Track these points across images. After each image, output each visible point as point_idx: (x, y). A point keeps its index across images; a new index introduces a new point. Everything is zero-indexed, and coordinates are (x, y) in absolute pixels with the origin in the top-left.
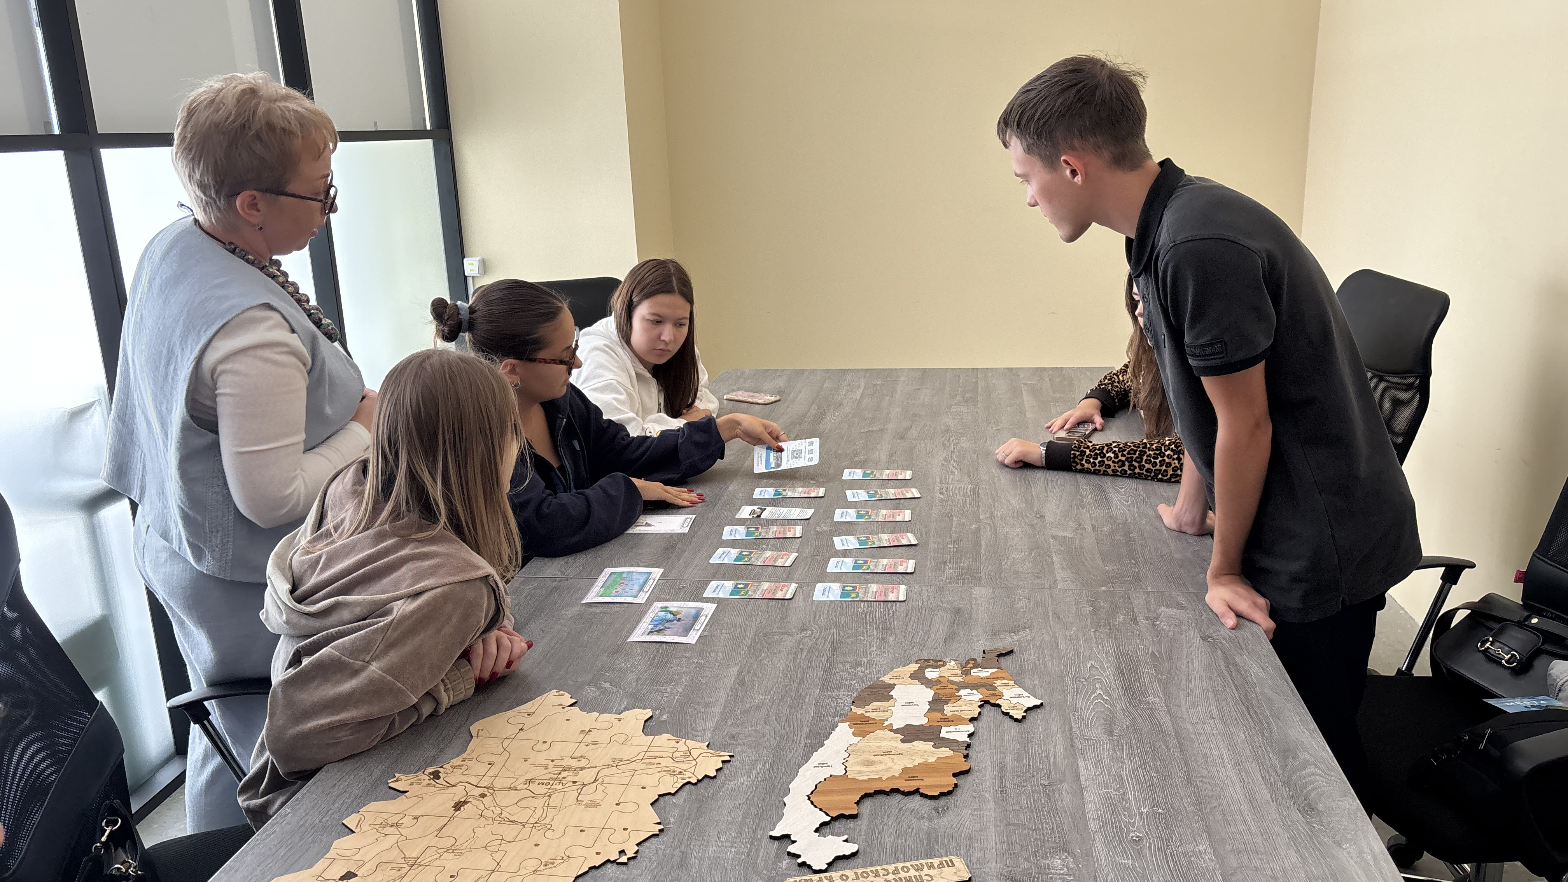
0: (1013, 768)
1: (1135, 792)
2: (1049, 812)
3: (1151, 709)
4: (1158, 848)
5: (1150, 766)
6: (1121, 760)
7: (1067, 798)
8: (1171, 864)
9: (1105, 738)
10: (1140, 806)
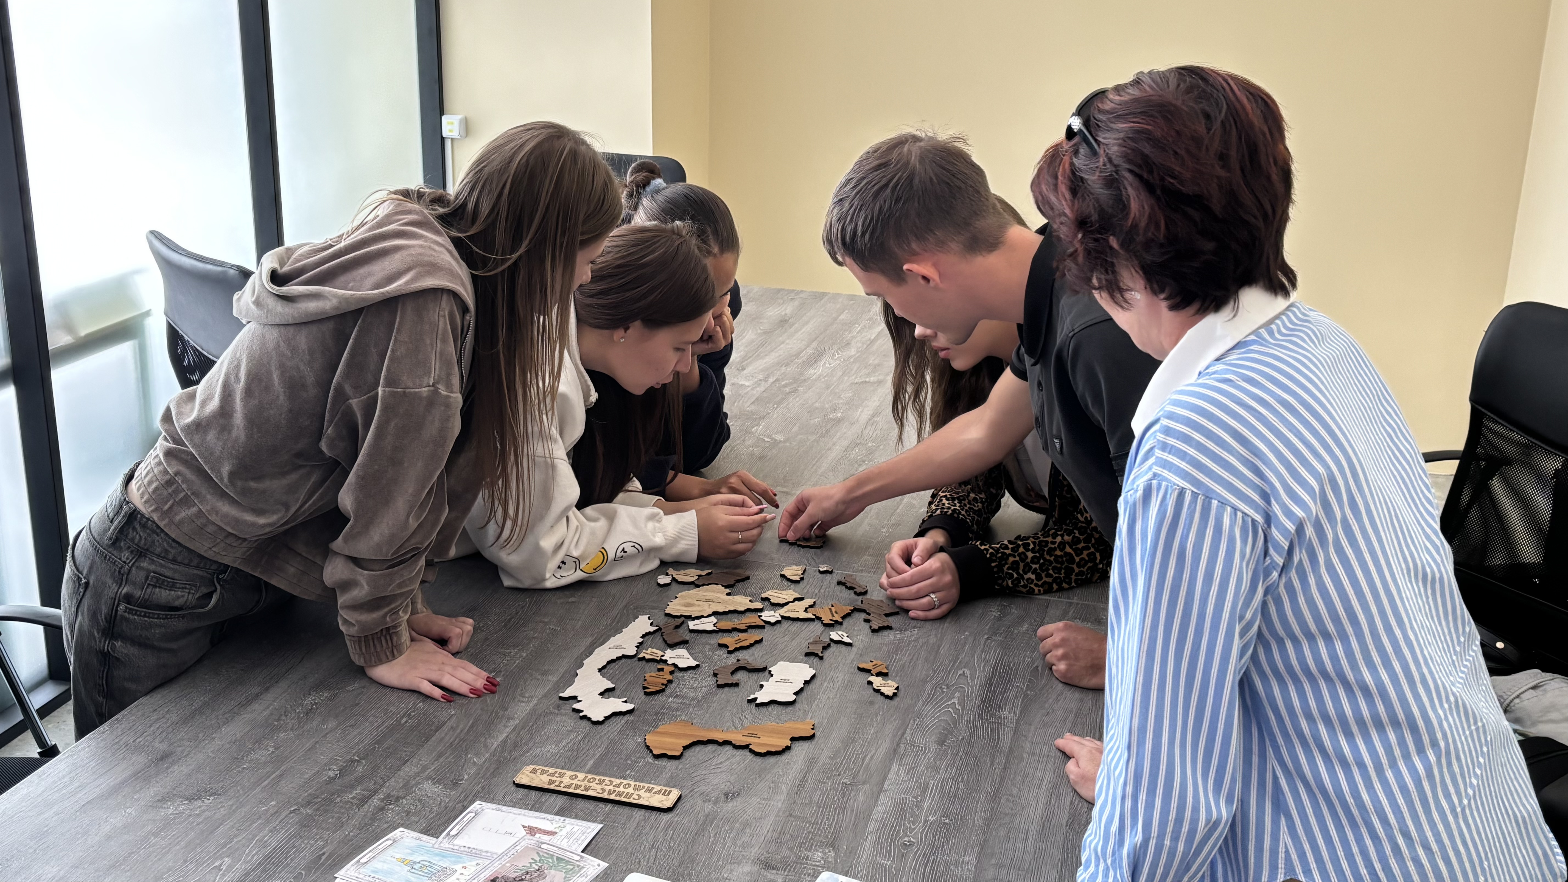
0: (824, 764)
1: (932, 800)
2: (836, 809)
3: (999, 724)
4: (924, 854)
5: (963, 778)
6: (937, 770)
7: (861, 798)
8: (928, 870)
9: (934, 747)
10: (930, 815)
